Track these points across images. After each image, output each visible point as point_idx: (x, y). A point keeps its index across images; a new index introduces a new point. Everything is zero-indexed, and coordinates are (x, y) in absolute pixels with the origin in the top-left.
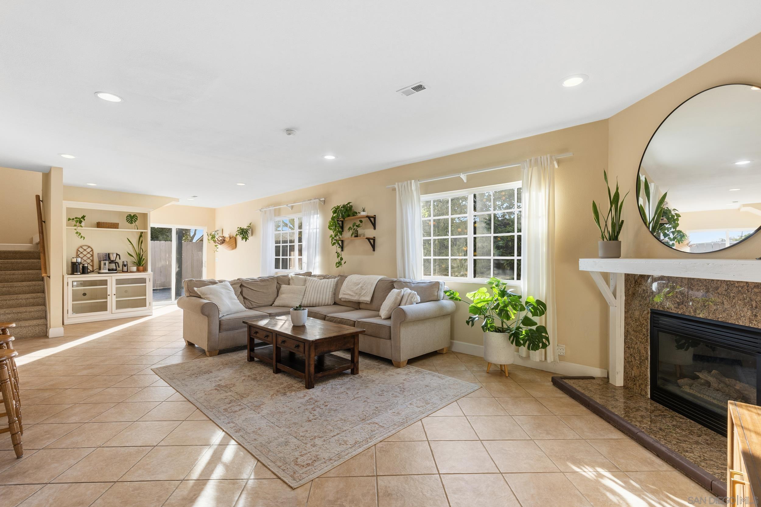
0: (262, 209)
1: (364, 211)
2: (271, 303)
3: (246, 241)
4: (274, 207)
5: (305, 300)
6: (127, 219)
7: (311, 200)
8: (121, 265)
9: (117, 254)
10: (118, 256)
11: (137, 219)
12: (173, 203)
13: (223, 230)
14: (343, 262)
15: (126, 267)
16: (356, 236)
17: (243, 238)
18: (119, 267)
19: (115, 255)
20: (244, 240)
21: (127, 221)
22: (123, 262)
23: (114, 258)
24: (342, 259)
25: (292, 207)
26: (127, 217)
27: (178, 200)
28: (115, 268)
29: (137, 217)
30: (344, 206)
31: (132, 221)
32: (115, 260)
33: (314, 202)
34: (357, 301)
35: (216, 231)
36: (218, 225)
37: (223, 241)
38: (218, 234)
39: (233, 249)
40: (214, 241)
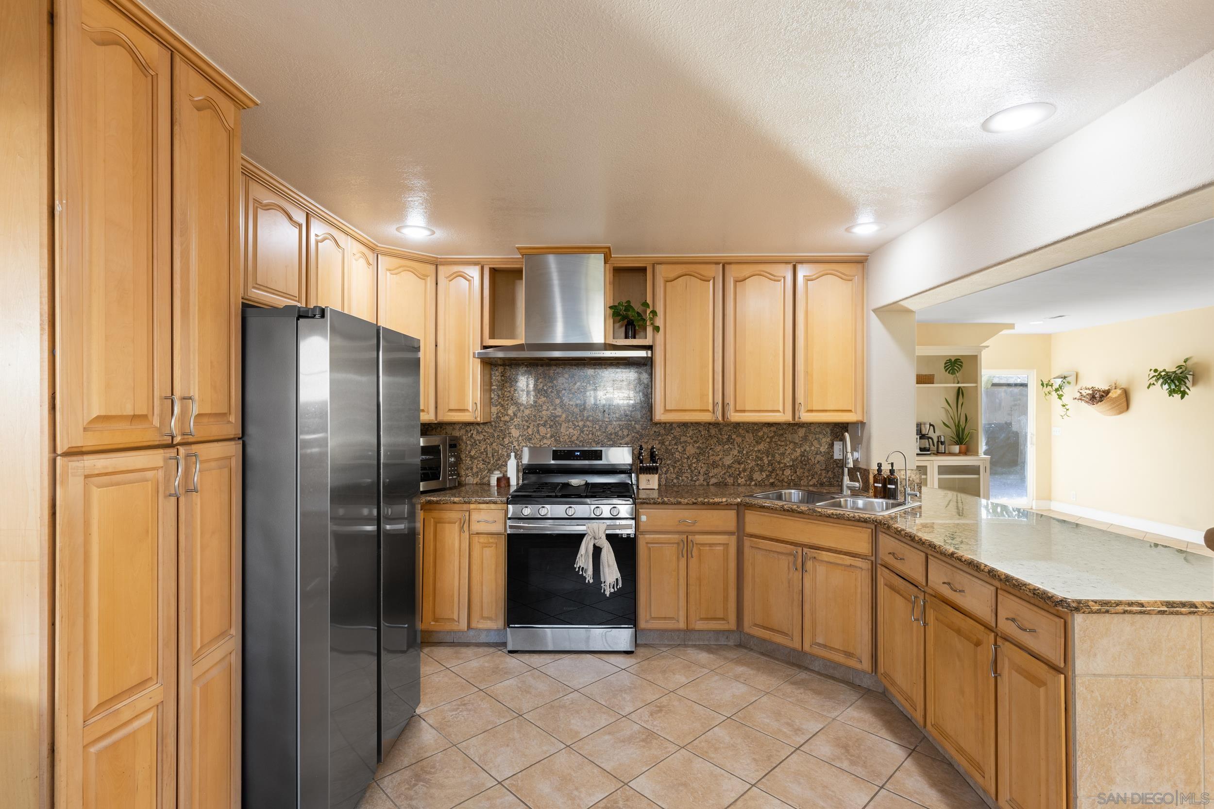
3: (1182, 398)
6: (945, 367)
8: (935, 440)
9: (931, 425)
10: (932, 427)
11: (961, 366)
12: (1005, 332)
13: (1080, 376)
15: (943, 446)
17: (1172, 392)
18: (934, 445)
19: (928, 426)
20: (1178, 396)
21: (946, 371)
22: (939, 437)
23: (926, 429)
26: (946, 363)
27: (1011, 326)
28: (927, 446)
29: (962, 362)
31: (953, 369)
32: (928, 434)
35: (1065, 378)
36: (1060, 365)
37: (1097, 397)
38: (1069, 383)
39: (1121, 412)
40: (1060, 397)
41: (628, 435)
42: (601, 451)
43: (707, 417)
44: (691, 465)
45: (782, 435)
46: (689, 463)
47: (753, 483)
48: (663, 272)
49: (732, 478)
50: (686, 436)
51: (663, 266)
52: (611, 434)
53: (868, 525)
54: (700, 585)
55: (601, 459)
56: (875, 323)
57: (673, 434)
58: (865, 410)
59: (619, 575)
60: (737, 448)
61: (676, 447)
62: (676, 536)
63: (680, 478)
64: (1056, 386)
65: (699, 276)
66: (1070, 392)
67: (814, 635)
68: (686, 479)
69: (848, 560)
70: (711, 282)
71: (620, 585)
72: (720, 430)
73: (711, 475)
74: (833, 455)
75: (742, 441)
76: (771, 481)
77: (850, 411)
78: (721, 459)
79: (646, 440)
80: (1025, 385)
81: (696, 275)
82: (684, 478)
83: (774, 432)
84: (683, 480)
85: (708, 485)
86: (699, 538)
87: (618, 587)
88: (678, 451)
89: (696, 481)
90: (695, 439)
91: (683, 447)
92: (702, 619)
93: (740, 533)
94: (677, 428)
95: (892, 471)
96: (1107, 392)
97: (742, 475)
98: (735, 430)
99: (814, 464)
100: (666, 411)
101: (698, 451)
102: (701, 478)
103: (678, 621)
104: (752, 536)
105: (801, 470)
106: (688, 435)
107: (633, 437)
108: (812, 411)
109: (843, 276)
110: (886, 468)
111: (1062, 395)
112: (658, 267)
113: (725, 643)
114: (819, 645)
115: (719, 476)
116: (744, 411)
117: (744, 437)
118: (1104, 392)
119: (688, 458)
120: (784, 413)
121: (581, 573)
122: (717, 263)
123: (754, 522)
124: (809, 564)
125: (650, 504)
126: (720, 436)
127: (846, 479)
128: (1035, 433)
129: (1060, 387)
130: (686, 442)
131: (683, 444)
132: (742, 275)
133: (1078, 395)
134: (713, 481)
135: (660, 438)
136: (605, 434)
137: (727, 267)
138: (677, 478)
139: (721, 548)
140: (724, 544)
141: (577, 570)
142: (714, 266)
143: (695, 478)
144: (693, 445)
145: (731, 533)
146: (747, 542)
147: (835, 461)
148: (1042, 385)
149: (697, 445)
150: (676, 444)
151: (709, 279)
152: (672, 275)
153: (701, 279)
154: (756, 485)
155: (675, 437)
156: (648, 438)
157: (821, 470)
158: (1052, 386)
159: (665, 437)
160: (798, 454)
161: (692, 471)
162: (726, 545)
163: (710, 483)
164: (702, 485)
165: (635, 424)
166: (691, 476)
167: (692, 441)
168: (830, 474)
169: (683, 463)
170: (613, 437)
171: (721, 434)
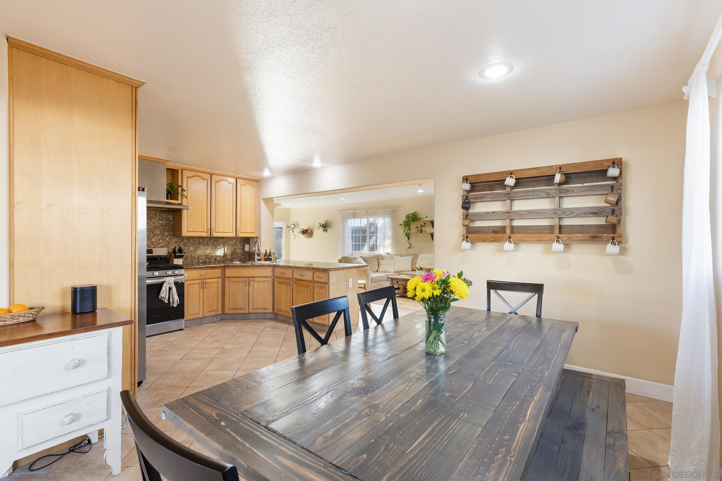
0: (340, 212)
1: (427, 217)
2: (377, 270)
3: (326, 232)
4: (352, 211)
5: (396, 269)
7: (385, 209)
13: (299, 224)
14: (412, 246)
16: (421, 232)
17: (324, 231)
20: (325, 232)
24: (411, 245)
25: (366, 212)
30: (412, 214)
33: (387, 210)
34: (428, 269)
35: (294, 225)
36: (292, 221)
37: (305, 232)
38: (296, 227)
39: (311, 237)
40: (293, 232)
41: (162, 242)
42: (152, 249)
43: (204, 235)
44: (192, 255)
45: (227, 242)
46: (191, 254)
47: (217, 261)
48: (186, 174)
49: (208, 260)
50: (189, 243)
51: (186, 171)
52: (154, 242)
53: (271, 267)
54: (208, 299)
55: (152, 253)
56: (263, 203)
57: (183, 242)
58: (259, 233)
59: (178, 298)
60: (211, 248)
61: (185, 248)
62: (199, 281)
63: (187, 261)
64: (292, 228)
65: (201, 177)
66: (297, 230)
67: (253, 306)
68: (189, 261)
69: (265, 279)
70: (206, 180)
71: (179, 302)
72: (204, 240)
73: (200, 259)
74: (245, 249)
75: (213, 245)
76: (223, 260)
77: (254, 233)
78: (204, 252)
79: (171, 245)
80: (282, 228)
81: (200, 177)
82: (188, 261)
83: (225, 241)
84: (188, 262)
85: (199, 262)
86: (208, 281)
87: (178, 303)
88: (186, 249)
89: (193, 262)
90: (193, 244)
91: (188, 248)
92: (209, 312)
93: (224, 277)
94: (185, 240)
95: (270, 252)
96: (307, 230)
97: (212, 258)
98: (210, 240)
99: (238, 253)
100: (188, 231)
101: (194, 249)
102: (196, 260)
103: (200, 314)
104: (228, 277)
105: (234, 255)
106: (190, 242)
107: (165, 243)
108: (242, 233)
109: (252, 186)
110: (268, 252)
111: (294, 231)
112: (184, 171)
113: (216, 320)
114: (255, 309)
115: (203, 259)
116: (218, 232)
117: (213, 243)
118: (306, 230)
119: (190, 252)
120: (233, 233)
121: (162, 299)
122: (209, 174)
123: (229, 272)
124: (251, 283)
125: (189, 269)
126: (204, 243)
127: (256, 255)
128: (285, 245)
129: (293, 228)
130: (189, 245)
131: (188, 246)
132: (218, 180)
133: (299, 231)
134: (201, 261)
135: (178, 244)
136: (150, 242)
137: (212, 176)
138: (185, 261)
139: (216, 284)
140: (217, 282)
141: (160, 298)
142: (207, 174)
143: (193, 261)
144: (192, 247)
145: (219, 278)
146: (226, 280)
147: (245, 251)
148: (288, 227)
149: (194, 247)
150: (185, 246)
151: (205, 179)
152: (190, 175)
153: (202, 179)
154: (217, 262)
155: (184, 243)
156: (172, 244)
157: (241, 255)
158: (290, 227)
159: (180, 243)
160: (233, 249)
161: (192, 258)
162: (218, 282)
163: (200, 262)
164: (196, 263)
165: (166, 238)
166: (191, 260)
167: (192, 245)
168: (244, 257)
169: (188, 254)
170: (155, 243)
171: (204, 242)
